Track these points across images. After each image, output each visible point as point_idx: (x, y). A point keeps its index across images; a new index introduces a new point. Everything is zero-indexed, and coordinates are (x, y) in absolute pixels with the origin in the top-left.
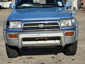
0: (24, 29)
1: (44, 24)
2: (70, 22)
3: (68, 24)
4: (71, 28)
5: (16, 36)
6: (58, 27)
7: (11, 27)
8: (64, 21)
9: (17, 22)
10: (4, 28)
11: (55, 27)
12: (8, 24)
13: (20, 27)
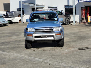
0: (35, 32)
1: (46, 29)
2: (59, 29)
3: (58, 29)
4: (60, 31)
5: (31, 35)
6: (53, 31)
7: (28, 31)
8: (56, 28)
9: (32, 29)
10: (24, 32)
11: (51, 31)
12: (27, 29)
13: (33, 31)
